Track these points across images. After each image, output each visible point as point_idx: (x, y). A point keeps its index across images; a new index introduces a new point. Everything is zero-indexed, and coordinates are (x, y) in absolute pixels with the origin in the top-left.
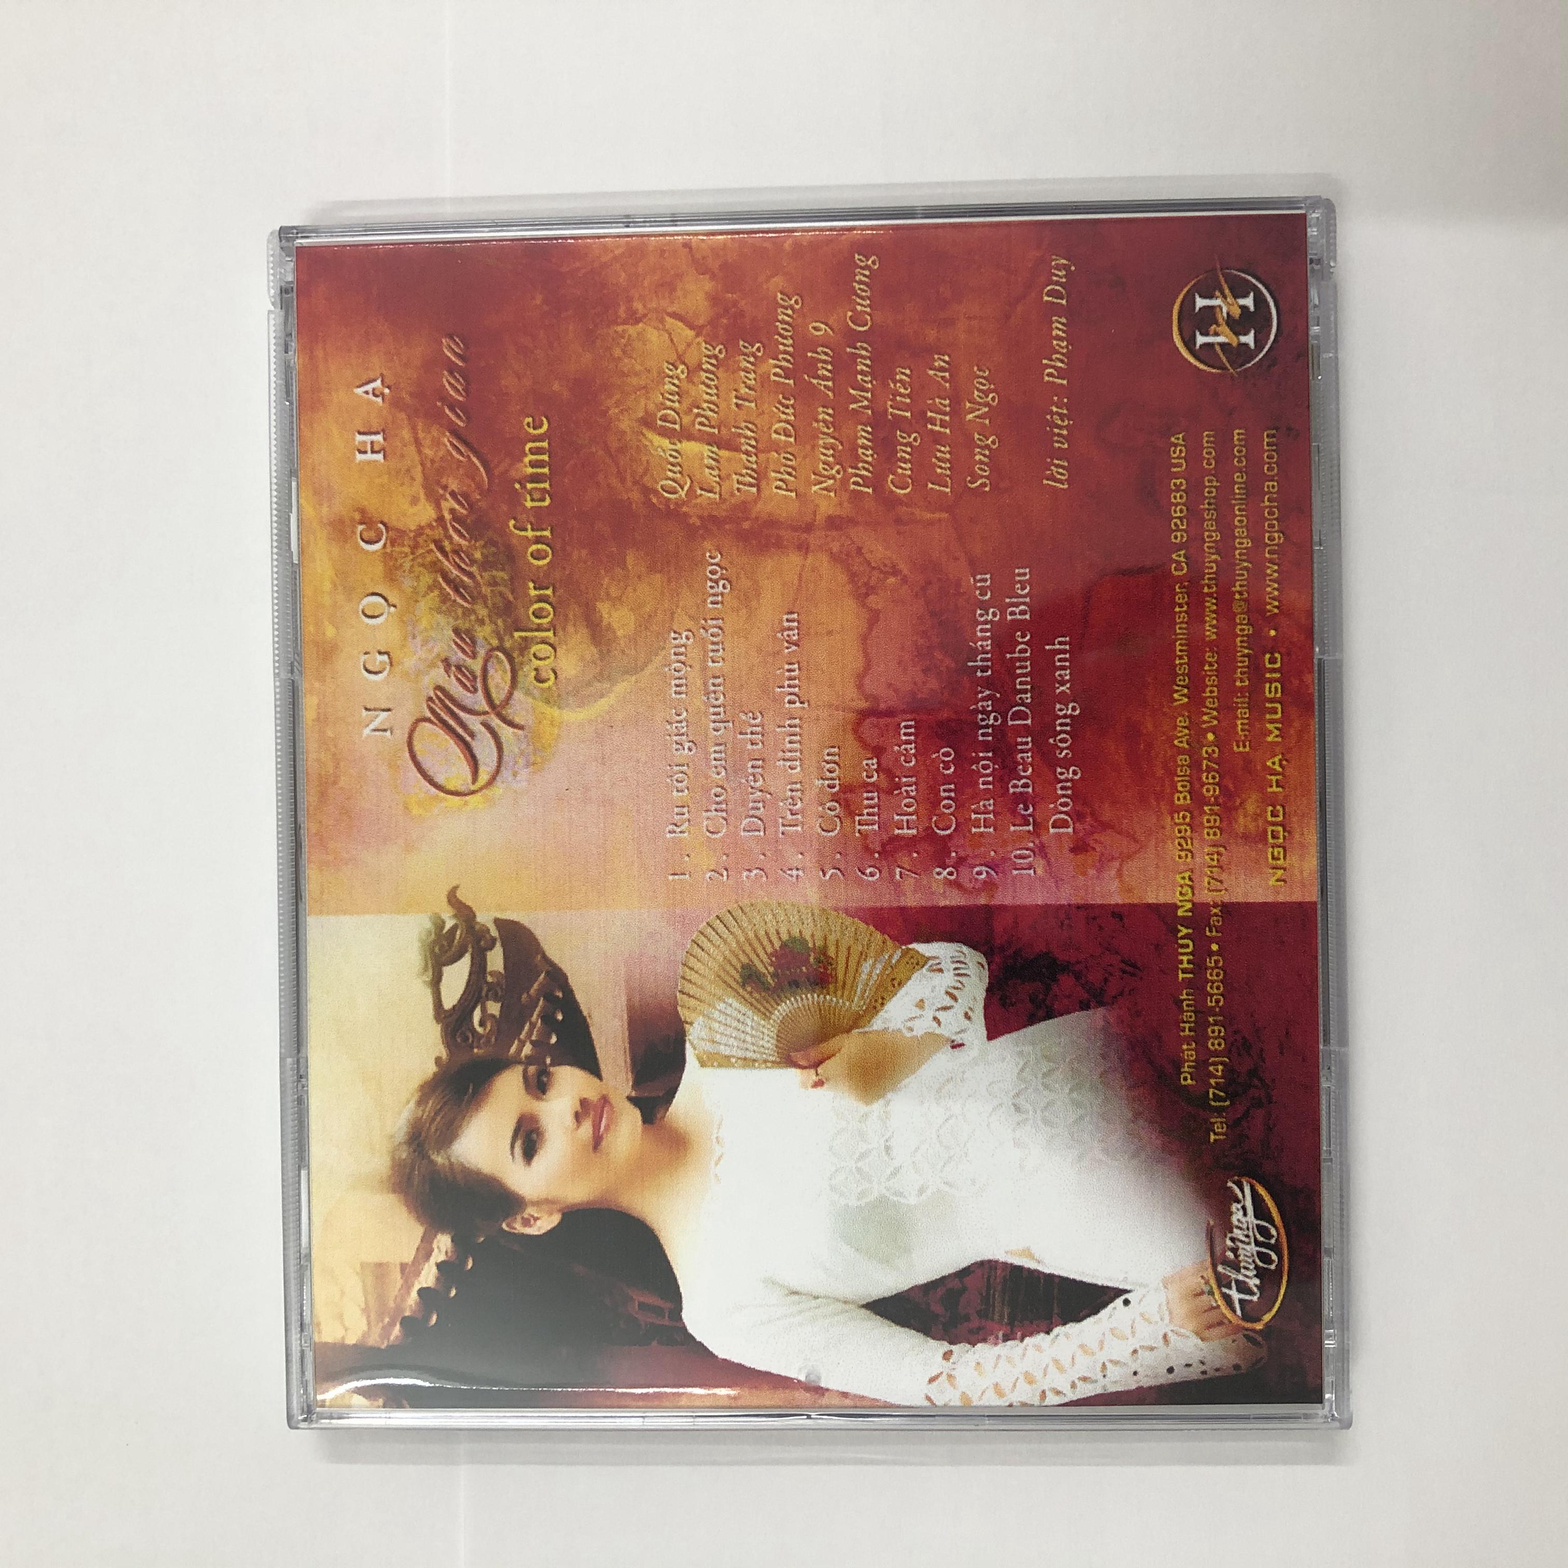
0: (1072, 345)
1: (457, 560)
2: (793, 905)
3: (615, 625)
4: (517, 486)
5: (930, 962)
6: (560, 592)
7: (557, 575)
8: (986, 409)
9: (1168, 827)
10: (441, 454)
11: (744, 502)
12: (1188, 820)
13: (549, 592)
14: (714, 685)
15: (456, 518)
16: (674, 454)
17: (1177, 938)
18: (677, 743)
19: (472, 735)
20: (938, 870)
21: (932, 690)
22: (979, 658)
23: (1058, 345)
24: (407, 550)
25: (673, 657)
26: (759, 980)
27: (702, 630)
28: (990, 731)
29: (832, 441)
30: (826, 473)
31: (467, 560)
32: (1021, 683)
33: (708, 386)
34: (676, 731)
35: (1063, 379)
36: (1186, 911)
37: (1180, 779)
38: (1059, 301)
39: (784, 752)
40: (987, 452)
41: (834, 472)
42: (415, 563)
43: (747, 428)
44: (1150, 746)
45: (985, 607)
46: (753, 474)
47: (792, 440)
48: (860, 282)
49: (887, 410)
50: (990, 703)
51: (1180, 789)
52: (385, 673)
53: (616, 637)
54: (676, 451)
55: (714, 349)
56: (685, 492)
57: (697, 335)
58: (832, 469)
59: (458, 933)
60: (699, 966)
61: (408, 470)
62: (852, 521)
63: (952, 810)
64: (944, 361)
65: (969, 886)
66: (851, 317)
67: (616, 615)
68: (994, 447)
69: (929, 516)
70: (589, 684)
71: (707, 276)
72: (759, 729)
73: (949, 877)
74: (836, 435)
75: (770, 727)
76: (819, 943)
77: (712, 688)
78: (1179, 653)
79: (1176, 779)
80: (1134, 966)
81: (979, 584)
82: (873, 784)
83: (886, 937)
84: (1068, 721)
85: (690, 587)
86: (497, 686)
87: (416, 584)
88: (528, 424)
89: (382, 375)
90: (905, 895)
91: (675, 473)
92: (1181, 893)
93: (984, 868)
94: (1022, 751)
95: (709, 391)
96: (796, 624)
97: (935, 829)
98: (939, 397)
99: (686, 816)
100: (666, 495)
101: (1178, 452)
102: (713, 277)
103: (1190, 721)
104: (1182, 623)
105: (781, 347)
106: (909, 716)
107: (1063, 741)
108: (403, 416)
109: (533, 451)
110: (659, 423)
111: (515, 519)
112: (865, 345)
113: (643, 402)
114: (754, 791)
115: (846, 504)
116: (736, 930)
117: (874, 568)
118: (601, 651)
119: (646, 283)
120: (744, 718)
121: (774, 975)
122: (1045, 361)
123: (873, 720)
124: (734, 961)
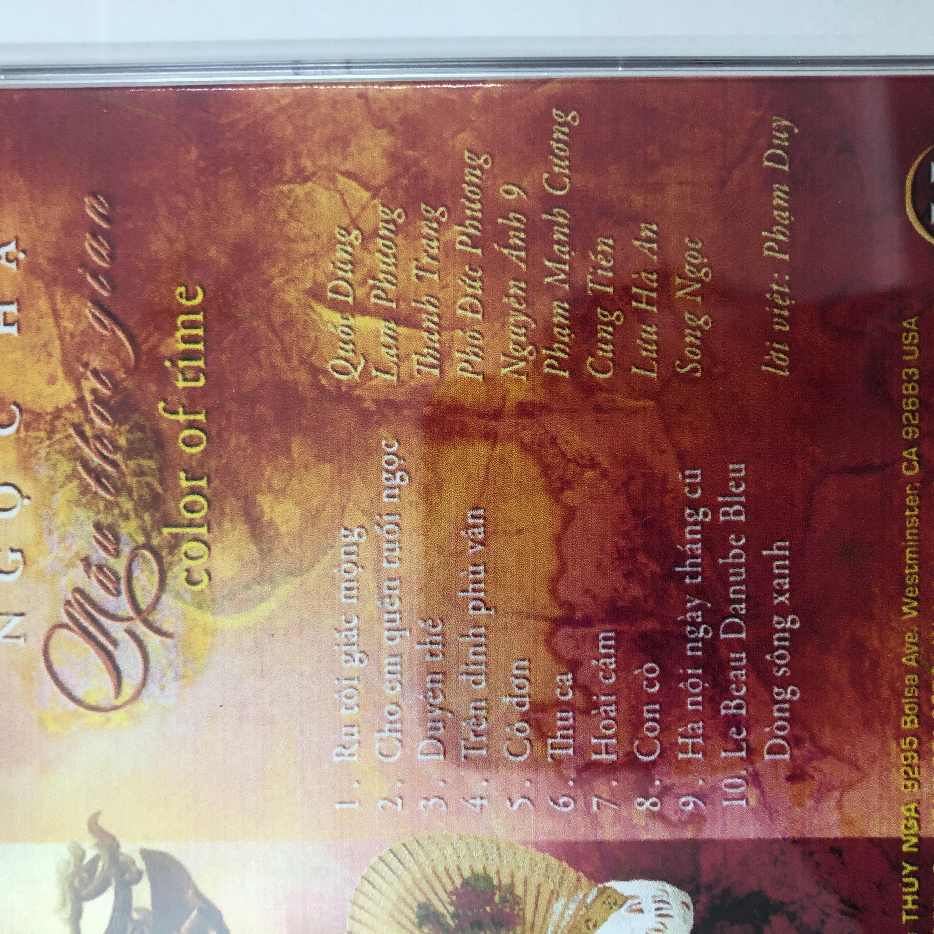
0: (794, 216)
1: (99, 446)
2: (476, 838)
3: (278, 521)
4: (168, 364)
5: (629, 902)
6: (216, 483)
7: (213, 463)
8: (698, 286)
9: (893, 753)
10: (81, 327)
11: (425, 386)
12: (915, 746)
13: (203, 483)
14: (389, 588)
15: (98, 399)
16: (347, 330)
17: (902, 877)
18: (347, 654)
19: (115, 643)
20: (640, 800)
21: (634, 597)
22: (688, 562)
23: (779, 215)
24: (43, 434)
25: (344, 557)
26: (438, 921)
27: (376, 527)
28: (700, 644)
29: (524, 318)
30: (517, 354)
31: (110, 447)
32: (735, 592)
33: (386, 255)
34: (346, 640)
35: (785, 253)
36: (912, 846)
37: (907, 700)
38: (781, 167)
39: (467, 665)
40: (699, 334)
41: (526, 353)
42: (52, 450)
43: (428, 301)
44: (875, 664)
45: (695, 505)
46: (435, 353)
47: (479, 316)
48: (558, 141)
49: (586, 284)
50: (700, 613)
51: (907, 711)
52: (18, 573)
53: (278, 534)
54: (349, 327)
55: (393, 212)
56: (358, 373)
57: (374, 197)
58: (524, 350)
59: (100, 864)
60: (368, 905)
61: (45, 345)
62: (545, 408)
63: (656, 733)
64: (652, 231)
65: (674, 818)
66: (547, 180)
67: (279, 509)
68: (707, 328)
69: (632, 403)
70: (247, 587)
71: (384, 131)
72: (439, 638)
73: (653, 808)
74: (529, 311)
75: (451, 636)
76: (506, 881)
77: (387, 592)
78: (909, 562)
79: (904, 701)
80: (854, 906)
81: (688, 481)
82: (568, 703)
83: (581, 874)
84: (787, 635)
85: (364, 479)
86: (143, 589)
87: (52, 473)
88: (181, 295)
89: (17, 238)
90: (602, 827)
91: (347, 351)
92: (906, 827)
93: (691, 799)
94: (736, 668)
95: (386, 260)
96: (481, 521)
97: (637, 754)
98: (646, 271)
99: (356, 737)
100: (337, 375)
101: (910, 338)
102: (392, 131)
103: (920, 636)
104: (913, 528)
105: (468, 212)
106: (608, 627)
107: (780, 657)
108: (39, 284)
109: (187, 325)
110: (330, 295)
111: (165, 401)
112: (563, 212)
113: (311, 271)
114: (433, 709)
115: (540, 390)
116: (411, 865)
117: (569, 460)
118: (261, 550)
119: (316, 137)
120: (422, 625)
121: (453, 916)
122: (764, 234)
123: (568, 630)
124: (410, 900)
